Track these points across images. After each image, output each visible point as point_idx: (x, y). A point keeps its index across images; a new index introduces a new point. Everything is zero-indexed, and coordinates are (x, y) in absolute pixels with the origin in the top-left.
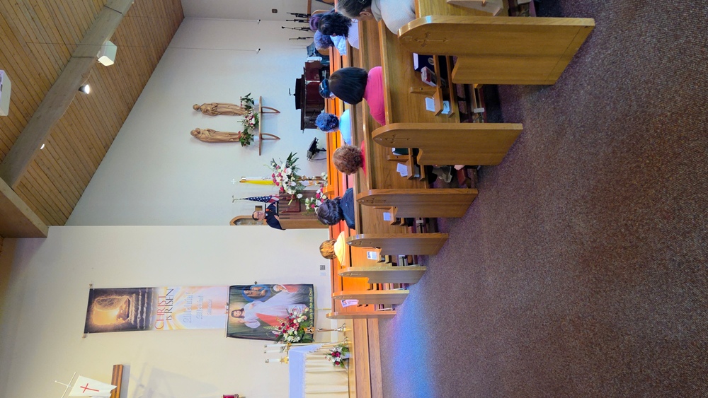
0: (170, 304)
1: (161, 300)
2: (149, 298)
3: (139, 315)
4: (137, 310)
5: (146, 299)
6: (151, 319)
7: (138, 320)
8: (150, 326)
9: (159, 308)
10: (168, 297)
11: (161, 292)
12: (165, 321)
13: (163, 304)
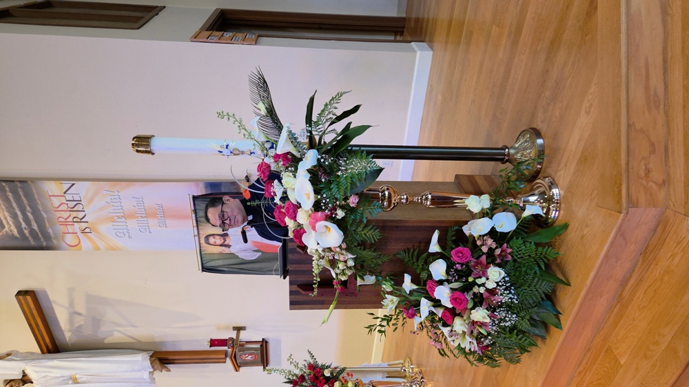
0: (79, 207)
1: (56, 202)
2: (29, 196)
3: (24, 225)
4: (15, 217)
5: (23, 198)
6: (50, 231)
7: (26, 232)
8: (55, 242)
9: (58, 214)
10: (69, 197)
11: (52, 188)
12: (80, 234)
13: (64, 207)
